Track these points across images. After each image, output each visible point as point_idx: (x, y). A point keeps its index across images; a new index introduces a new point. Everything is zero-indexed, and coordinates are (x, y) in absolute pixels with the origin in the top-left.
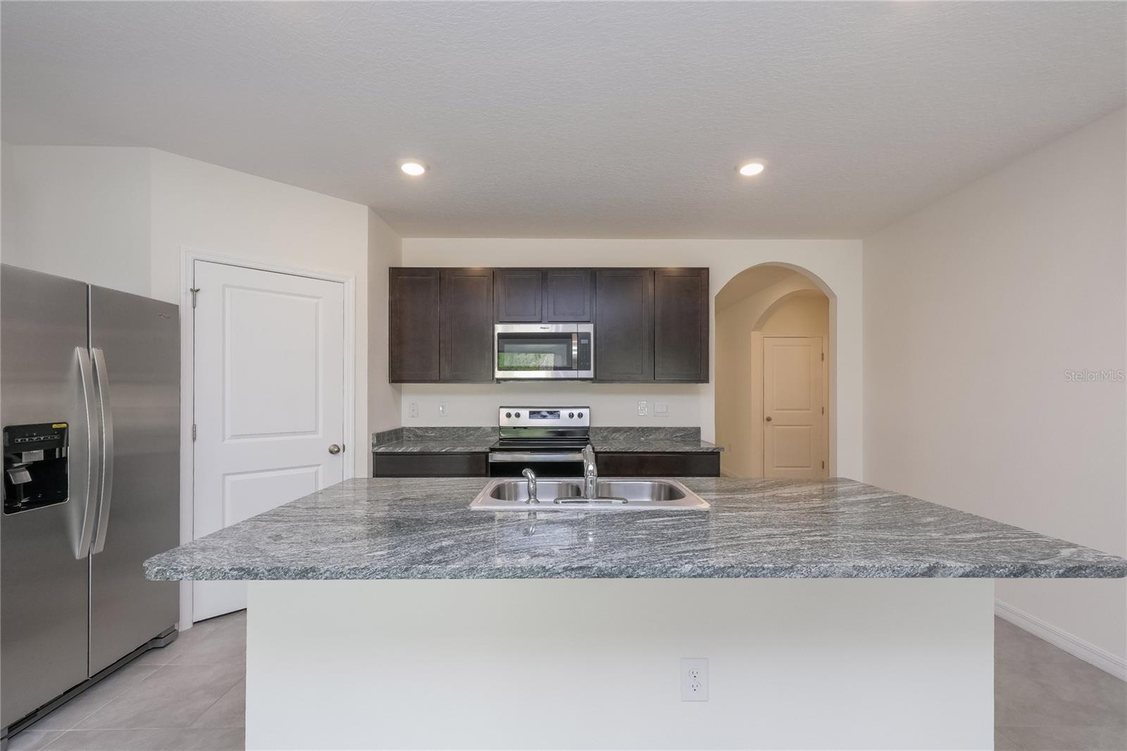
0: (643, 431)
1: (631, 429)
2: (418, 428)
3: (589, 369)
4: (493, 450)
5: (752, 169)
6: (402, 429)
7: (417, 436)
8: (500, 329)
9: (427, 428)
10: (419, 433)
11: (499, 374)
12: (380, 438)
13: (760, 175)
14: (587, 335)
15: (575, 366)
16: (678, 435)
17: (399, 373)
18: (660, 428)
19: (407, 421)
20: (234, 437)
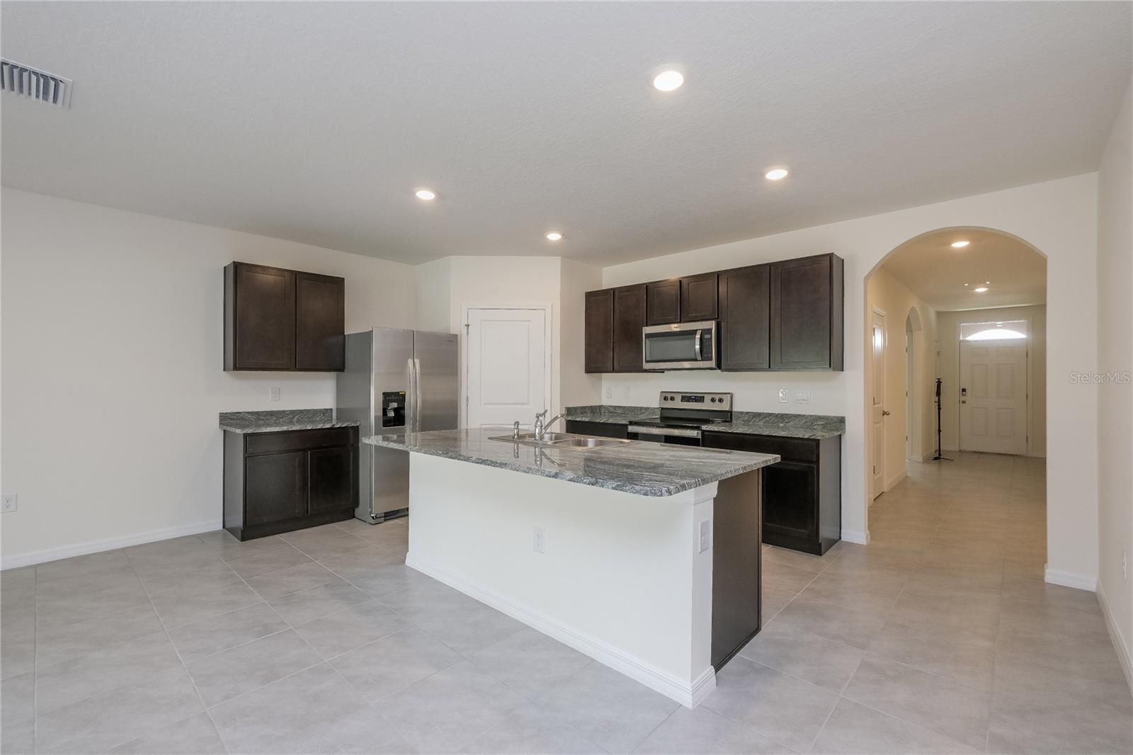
0: (782, 417)
1: (770, 415)
2: (610, 406)
3: (711, 360)
4: (631, 423)
5: (776, 174)
6: (600, 407)
7: (610, 412)
8: (648, 330)
9: (615, 407)
10: (612, 410)
11: (646, 366)
12: (570, 411)
13: (785, 179)
14: (709, 331)
15: (699, 358)
16: (819, 423)
17: (594, 365)
18: (799, 415)
19: (606, 401)
20: (485, 404)
